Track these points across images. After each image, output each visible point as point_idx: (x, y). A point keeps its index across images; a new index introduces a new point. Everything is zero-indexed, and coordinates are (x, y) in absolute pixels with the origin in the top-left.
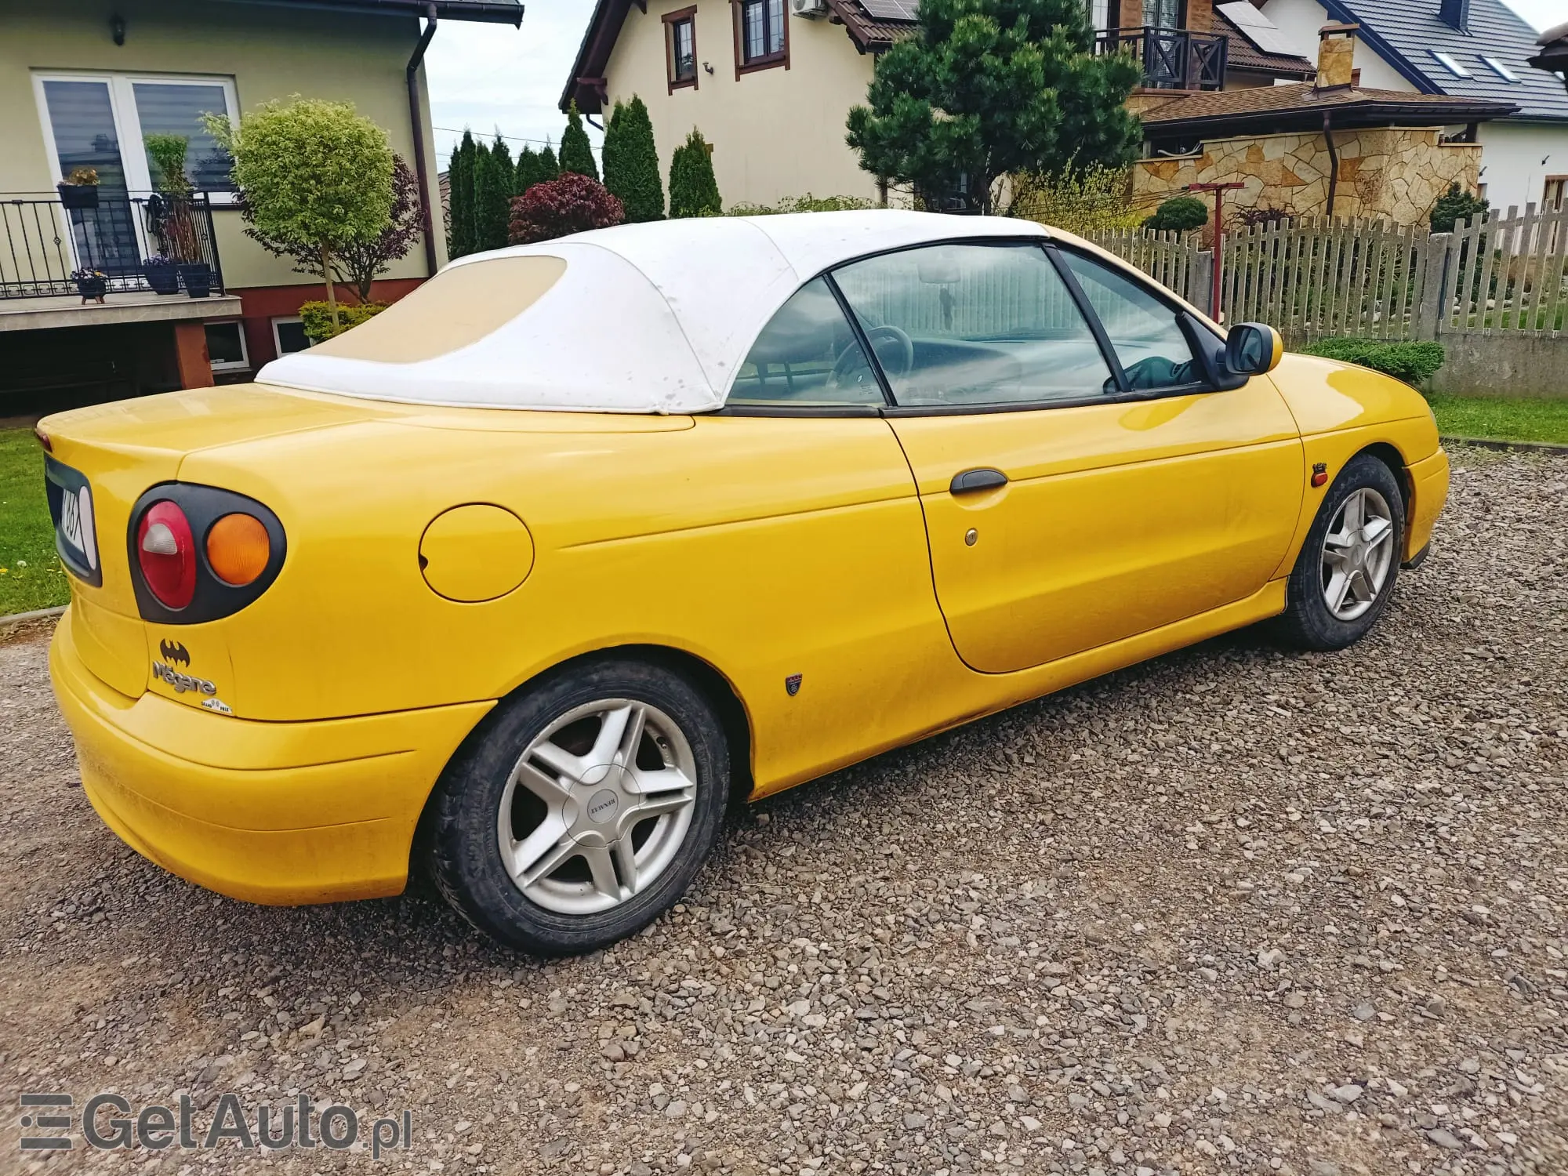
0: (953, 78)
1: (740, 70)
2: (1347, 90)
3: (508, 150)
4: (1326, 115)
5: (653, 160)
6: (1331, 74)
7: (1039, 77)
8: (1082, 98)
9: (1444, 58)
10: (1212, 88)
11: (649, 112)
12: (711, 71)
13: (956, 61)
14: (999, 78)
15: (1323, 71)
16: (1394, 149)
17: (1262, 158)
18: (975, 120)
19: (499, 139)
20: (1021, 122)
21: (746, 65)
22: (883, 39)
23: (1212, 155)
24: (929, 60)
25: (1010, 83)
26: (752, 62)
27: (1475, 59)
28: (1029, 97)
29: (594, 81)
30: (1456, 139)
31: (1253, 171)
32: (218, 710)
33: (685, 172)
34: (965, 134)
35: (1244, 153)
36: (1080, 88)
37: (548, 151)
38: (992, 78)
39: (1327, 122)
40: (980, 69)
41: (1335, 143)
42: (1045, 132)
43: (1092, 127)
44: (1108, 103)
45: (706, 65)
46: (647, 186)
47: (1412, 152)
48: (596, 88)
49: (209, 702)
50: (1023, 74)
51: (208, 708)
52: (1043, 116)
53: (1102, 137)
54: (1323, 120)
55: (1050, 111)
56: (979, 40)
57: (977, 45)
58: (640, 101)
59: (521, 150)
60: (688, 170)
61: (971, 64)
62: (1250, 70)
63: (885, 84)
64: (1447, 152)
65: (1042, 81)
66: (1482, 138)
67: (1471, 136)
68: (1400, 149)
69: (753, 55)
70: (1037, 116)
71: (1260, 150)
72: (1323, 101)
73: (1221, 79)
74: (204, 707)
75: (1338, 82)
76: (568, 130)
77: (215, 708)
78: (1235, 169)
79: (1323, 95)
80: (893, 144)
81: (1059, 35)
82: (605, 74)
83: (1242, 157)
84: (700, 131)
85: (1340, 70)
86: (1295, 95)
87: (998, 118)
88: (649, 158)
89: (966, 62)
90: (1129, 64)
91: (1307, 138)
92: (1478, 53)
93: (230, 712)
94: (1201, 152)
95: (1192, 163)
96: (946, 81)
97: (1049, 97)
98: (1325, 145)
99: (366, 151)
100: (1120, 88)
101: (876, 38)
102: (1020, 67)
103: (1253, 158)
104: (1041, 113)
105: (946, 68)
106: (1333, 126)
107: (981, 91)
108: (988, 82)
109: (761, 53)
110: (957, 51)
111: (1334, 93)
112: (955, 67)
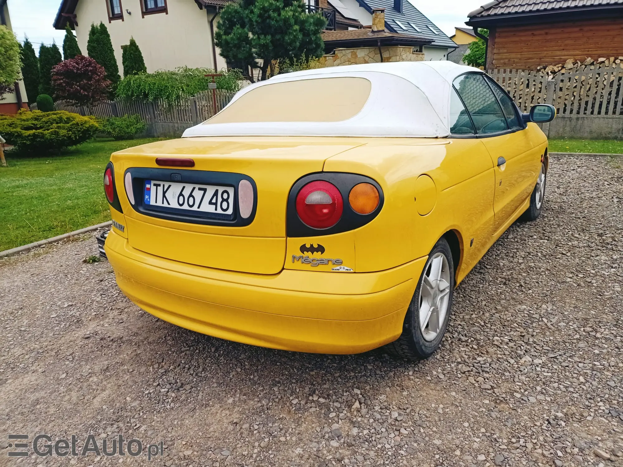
0: (259, 20)
1: (144, 14)
2: (383, 32)
3: (31, 45)
4: (379, 41)
5: (112, 51)
6: (378, 26)
7: (292, 21)
8: (306, 30)
9: (398, 22)
10: (331, 30)
11: (108, 30)
12: (130, 13)
13: (260, 13)
14: (276, 21)
15: (375, 25)
16: (400, 54)
17: (357, 56)
18: (269, 37)
19: (27, 40)
20: (287, 38)
21: (146, 11)
22: (211, 3)
23: (339, 55)
24: (247, 12)
25: (281, 23)
26: (149, 11)
27: (406, 23)
28: (288, 29)
29: (71, 15)
30: (417, 51)
31: (354, 61)
32: (344, 271)
33: (130, 56)
34: (266, 43)
35: (350, 54)
36: (306, 26)
37: (54, 46)
38: (274, 21)
39: (379, 44)
40: (269, 17)
41: (382, 51)
42: (296, 42)
43: (310, 42)
44: (316, 32)
45: (127, 10)
46: (110, 62)
47: (405, 55)
48: (72, 18)
49: (338, 268)
50: (286, 20)
51: (337, 271)
52: (295, 36)
53: (314, 46)
54: (378, 43)
55: (297, 34)
56: (269, 6)
57: (268, 7)
58: (104, 25)
59: (40, 45)
60: (132, 55)
61: (266, 15)
62: (341, 24)
63: (224, 22)
64: (415, 55)
65: (293, 23)
66: (424, 51)
67: (421, 51)
68: (402, 54)
69: (149, 7)
70: (293, 36)
71: (356, 53)
72: (376, 36)
73: (335, 26)
74: (335, 271)
75: (380, 29)
76: (66, 36)
77: (341, 270)
78: (347, 60)
79: (376, 34)
80: (235, 46)
81: (295, 5)
82: (75, 13)
83: (349, 56)
84: (134, 39)
85: (381, 25)
86: (365, 33)
87: (278, 37)
88: (110, 50)
89: (264, 14)
90: (322, 18)
91: (372, 49)
92: (408, 21)
93: (352, 271)
94: (334, 53)
95: (331, 58)
96: (256, 21)
97: (296, 29)
98: (378, 52)
99: (8, 42)
100: (319, 27)
101: (208, 3)
102: (285, 17)
103: (354, 56)
104: (294, 35)
105: (256, 16)
106: (382, 45)
107: (270, 26)
108: (273, 23)
109: (153, 6)
110: (261, 9)
111: (380, 33)
112: (260, 16)
